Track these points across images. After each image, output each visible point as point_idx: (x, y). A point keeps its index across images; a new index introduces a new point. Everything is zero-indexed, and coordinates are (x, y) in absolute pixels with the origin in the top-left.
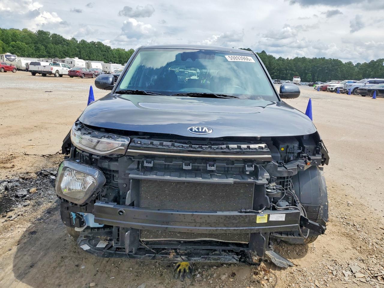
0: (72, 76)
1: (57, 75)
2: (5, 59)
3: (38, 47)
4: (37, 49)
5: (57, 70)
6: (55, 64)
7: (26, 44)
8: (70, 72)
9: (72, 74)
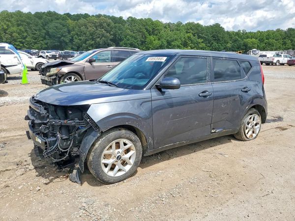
0: (290, 65)
1: (278, 64)
2: (252, 53)
3: (285, 42)
4: (285, 44)
5: (278, 60)
6: (278, 55)
7: (276, 40)
8: (289, 61)
9: (291, 63)
